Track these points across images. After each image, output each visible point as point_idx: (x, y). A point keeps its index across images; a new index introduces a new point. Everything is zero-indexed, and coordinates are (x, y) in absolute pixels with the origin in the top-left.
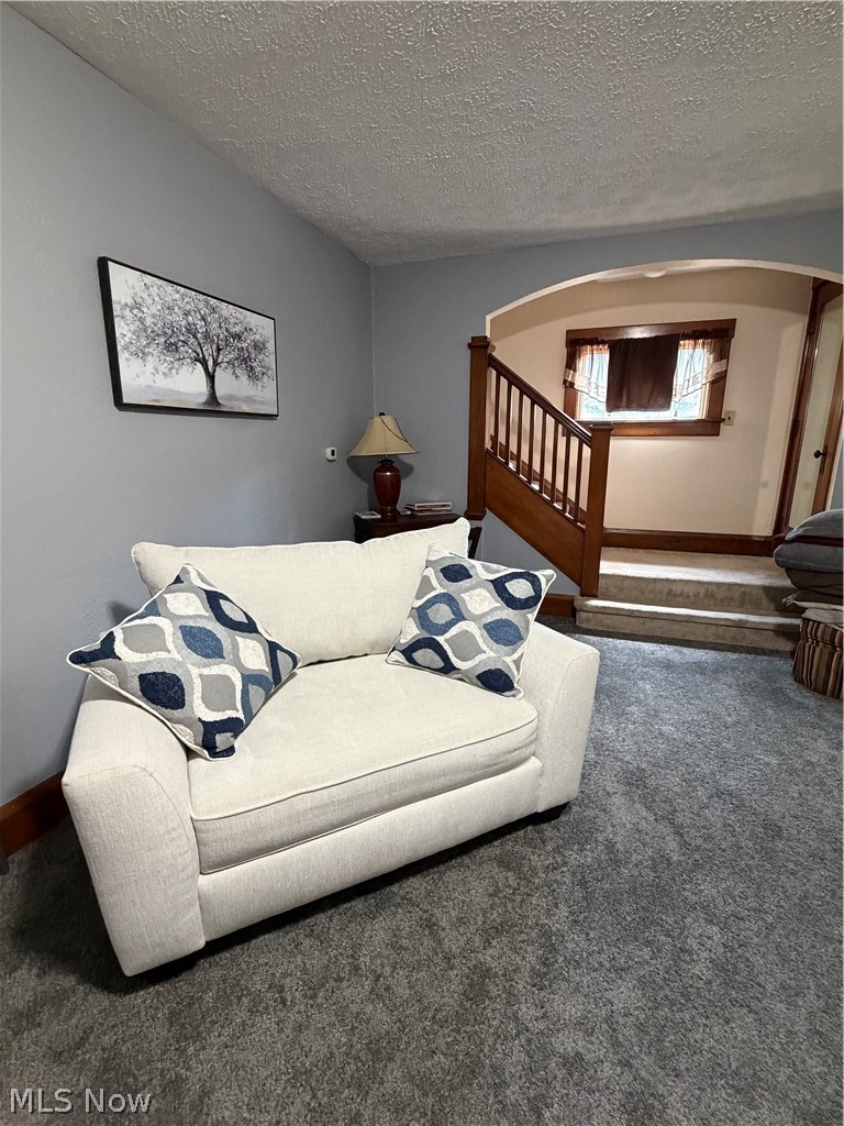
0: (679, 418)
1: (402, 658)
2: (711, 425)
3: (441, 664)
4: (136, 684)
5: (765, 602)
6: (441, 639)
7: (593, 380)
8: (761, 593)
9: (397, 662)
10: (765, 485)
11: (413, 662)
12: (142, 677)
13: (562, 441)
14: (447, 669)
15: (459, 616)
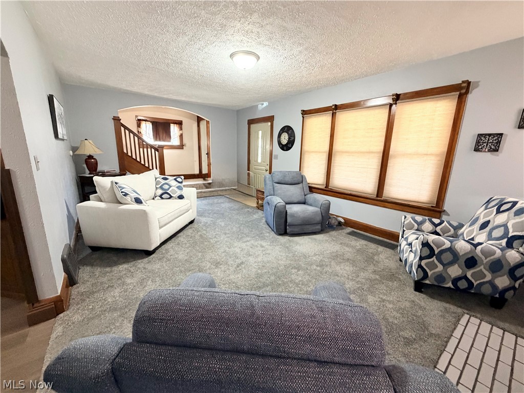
0: (173, 144)
1: (159, 198)
2: (181, 147)
3: (169, 196)
4: (134, 200)
5: (204, 187)
6: (168, 191)
7: (147, 132)
8: (203, 185)
9: (158, 199)
10: (195, 161)
11: (162, 198)
12: (135, 198)
13: (141, 150)
14: (171, 197)
15: (170, 187)
